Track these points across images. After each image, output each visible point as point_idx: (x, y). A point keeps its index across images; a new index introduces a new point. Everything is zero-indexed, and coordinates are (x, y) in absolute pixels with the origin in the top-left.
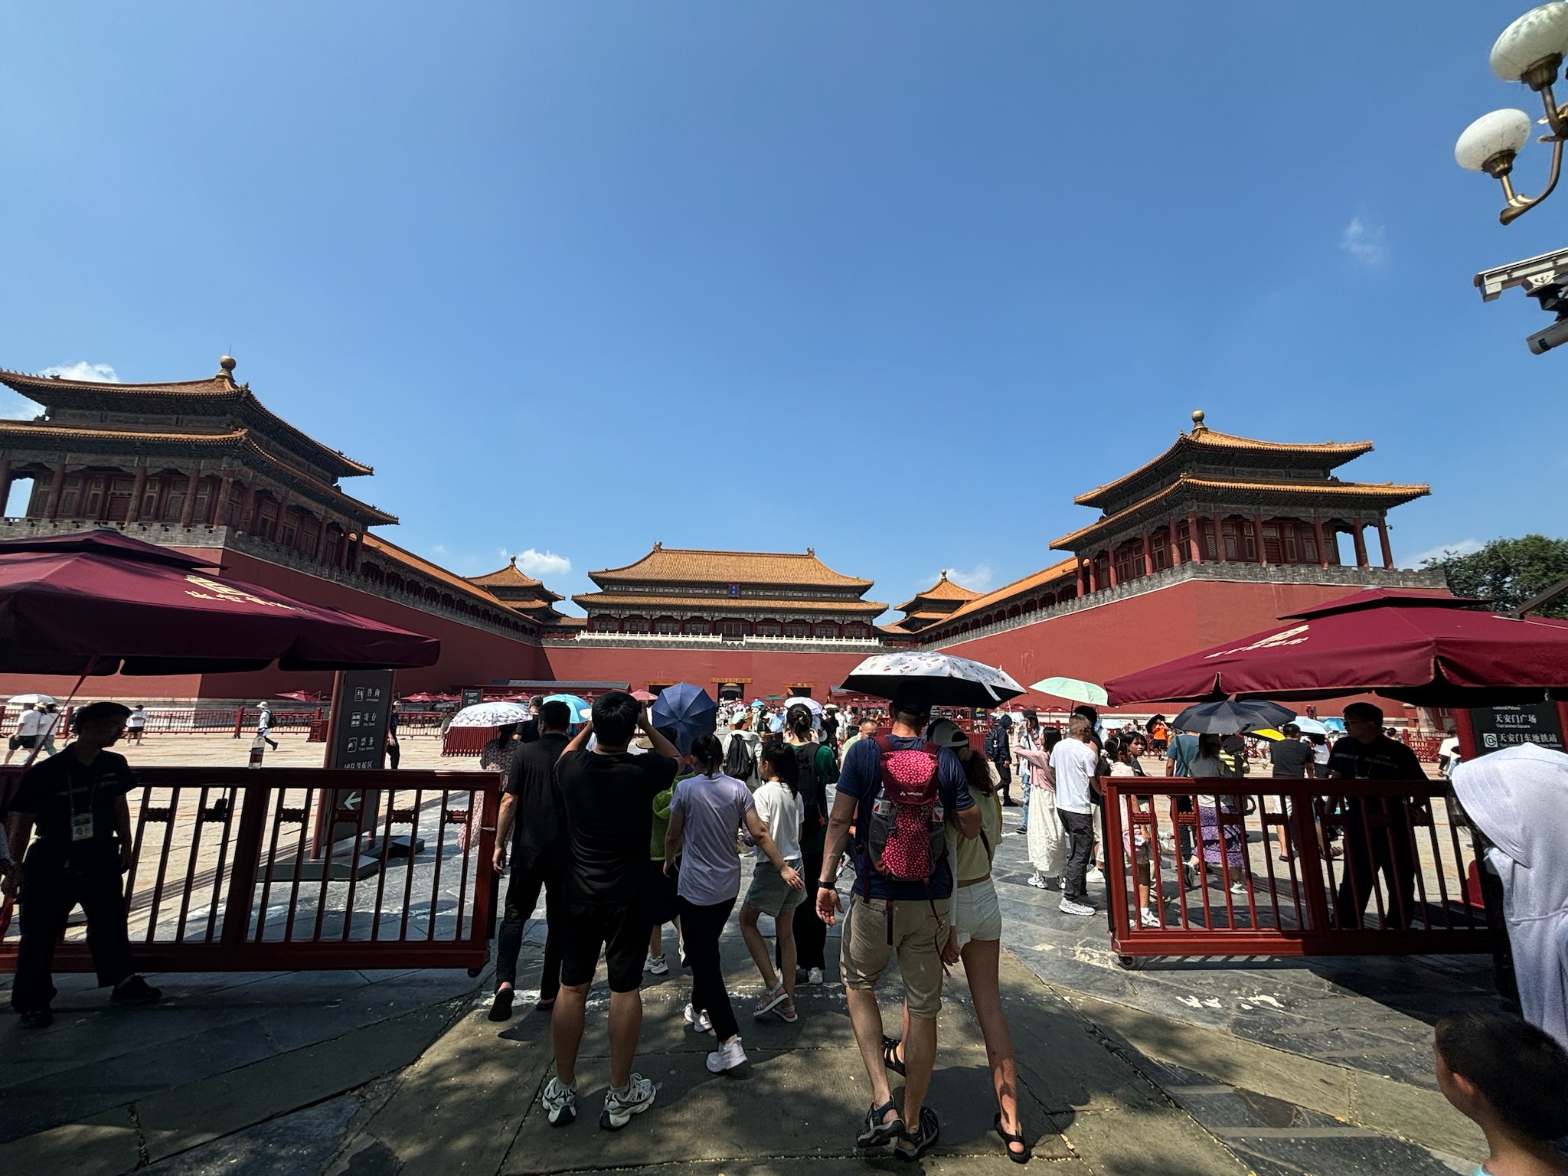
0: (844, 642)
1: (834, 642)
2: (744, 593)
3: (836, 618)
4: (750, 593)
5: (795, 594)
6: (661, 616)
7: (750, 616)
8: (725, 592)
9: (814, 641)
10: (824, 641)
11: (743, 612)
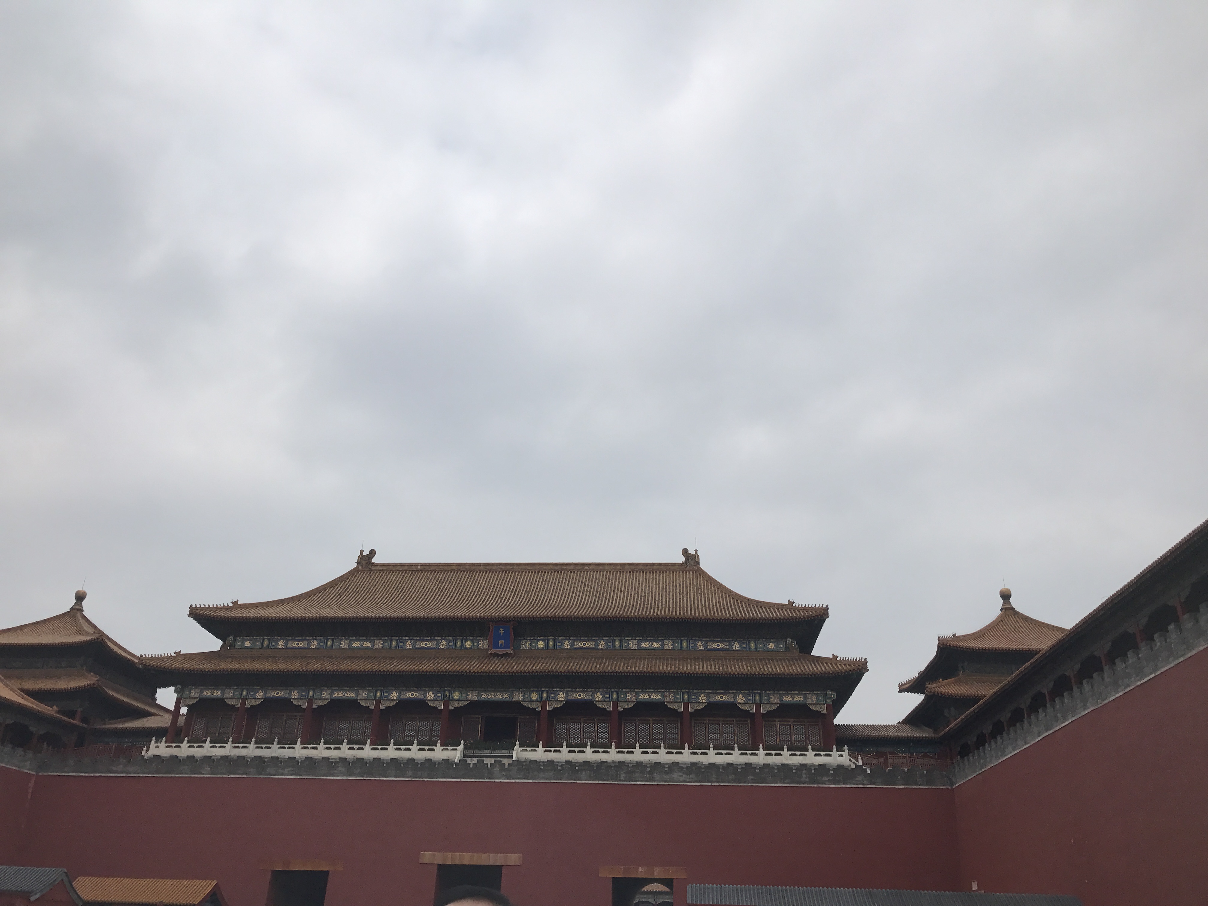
0: (761, 758)
1: (736, 757)
2: (526, 645)
3: (740, 699)
4: (541, 645)
5: (645, 645)
6: (334, 702)
7: (534, 696)
8: (483, 644)
9: (686, 756)
10: (712, 757)
11: (518, 688)
